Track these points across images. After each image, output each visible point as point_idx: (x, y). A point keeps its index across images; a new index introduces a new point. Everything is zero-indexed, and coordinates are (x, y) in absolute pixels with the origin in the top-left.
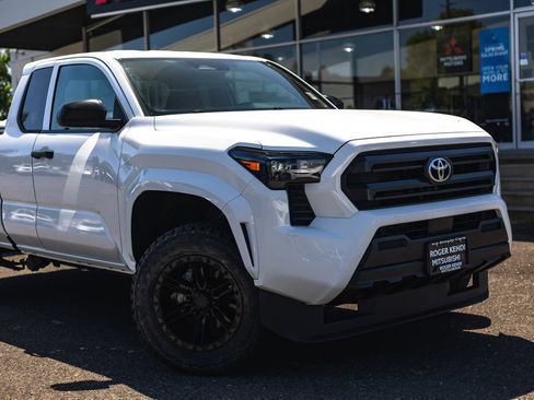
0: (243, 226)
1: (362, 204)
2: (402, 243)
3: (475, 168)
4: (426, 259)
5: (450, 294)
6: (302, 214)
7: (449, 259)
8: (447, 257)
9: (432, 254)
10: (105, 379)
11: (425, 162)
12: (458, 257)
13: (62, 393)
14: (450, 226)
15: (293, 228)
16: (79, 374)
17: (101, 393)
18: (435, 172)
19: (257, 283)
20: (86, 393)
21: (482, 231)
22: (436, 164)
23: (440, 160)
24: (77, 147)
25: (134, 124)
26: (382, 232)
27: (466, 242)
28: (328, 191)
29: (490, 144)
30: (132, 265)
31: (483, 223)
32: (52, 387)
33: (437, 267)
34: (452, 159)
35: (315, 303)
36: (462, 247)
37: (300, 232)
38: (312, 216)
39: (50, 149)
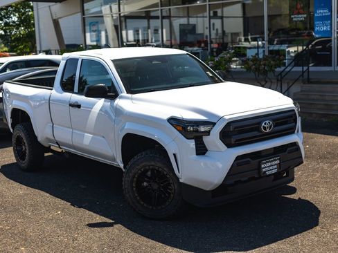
0: (175, 155)
1: (229, 146)
2: (247, 163)
3: (286, 123)
4: (259, 168)
5: (274, 180)
6: (201, 150)
7: (271, 168)
8: (270, 167)
9: (263, 166)
10: (111, 221)
11: (260, 123)
12: (276, 167)
13: (92, 229)
14: (272, 151)
15: (197, 157)
16: (99, 219)
17: (110, 229)
18: (265, 128)
19: (181, 181)
20: (104, 229)
21: (289, 153)
22: (265, 124)
23: (267, 122)
24: (94, 104)
25: (122, 97)
26: (238, 158)
27: (280, 159)
28: (213, 140)
29: (294, 110)
30: (122, 166)
31: (289, 149)
32: (87, 225)
33: (265, 172)
34: (273, 120)
35: (208, 189)
36: (278, 162)
37: (201, 158)
38: (207, 150)
39: (79, 103)
